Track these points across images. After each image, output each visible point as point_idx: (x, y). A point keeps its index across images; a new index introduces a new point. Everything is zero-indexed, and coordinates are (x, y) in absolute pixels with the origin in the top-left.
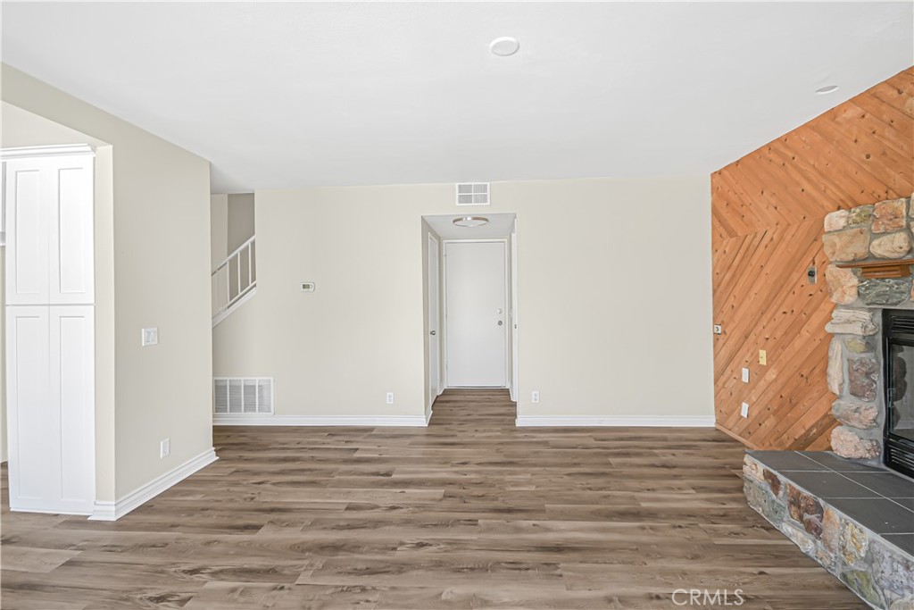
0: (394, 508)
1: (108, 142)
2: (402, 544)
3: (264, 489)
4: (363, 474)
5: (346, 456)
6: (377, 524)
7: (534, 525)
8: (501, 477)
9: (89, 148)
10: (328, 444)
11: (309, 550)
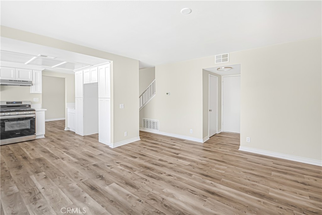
0: (171, 163)
1: (112, 60)
2: (165, 173)
3: (144, 150)
4: (171, 152)
5: (170, 146)
6: (163, 166)
7: (211, 183)
8: (214, 165)
9: (109, 62)
10: (169, 142)
11: (142, 166)
